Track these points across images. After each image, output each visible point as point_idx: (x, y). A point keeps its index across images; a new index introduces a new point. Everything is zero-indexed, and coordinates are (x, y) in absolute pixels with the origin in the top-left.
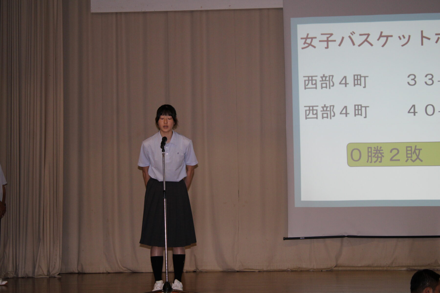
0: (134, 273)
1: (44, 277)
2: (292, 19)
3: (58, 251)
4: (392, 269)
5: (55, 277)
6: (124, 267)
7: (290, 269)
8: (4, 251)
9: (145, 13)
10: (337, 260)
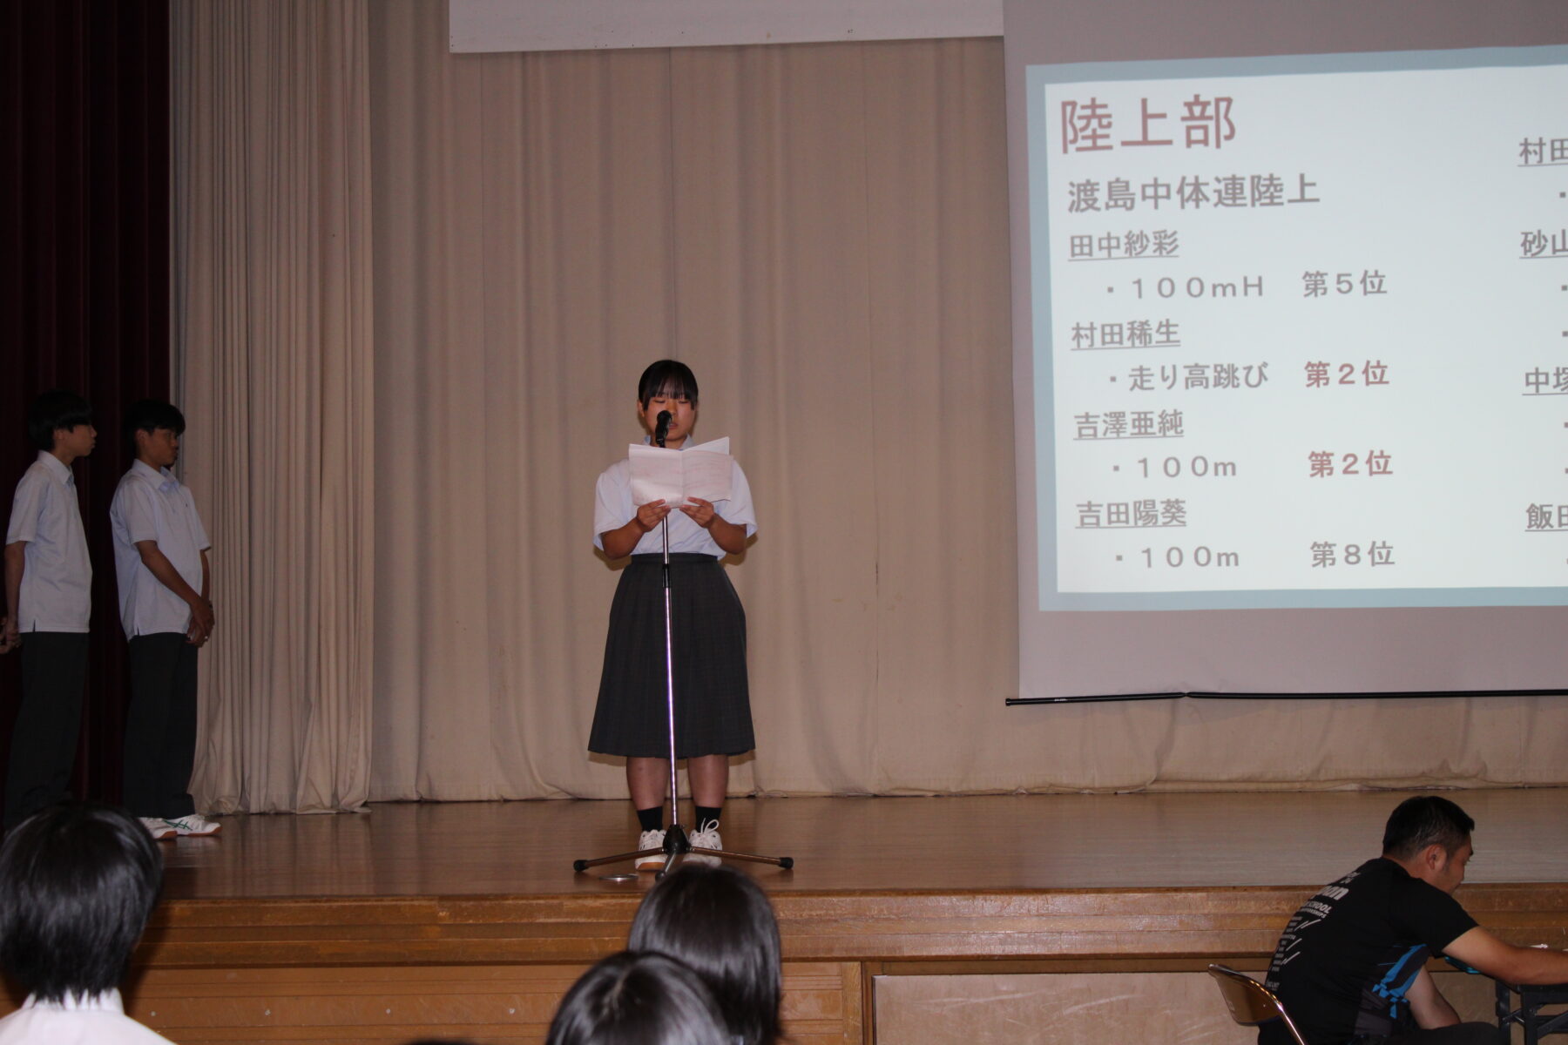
0: (578, 800)
1: (323, 811)
2: (1033, 72)
3: (362, 742)
4: (1319, 787)
5: (353, 813)
6: (551, 785)
7: (1026, 790)
8: (208, 738)
9: (605, 53)
10: (1159, 764)
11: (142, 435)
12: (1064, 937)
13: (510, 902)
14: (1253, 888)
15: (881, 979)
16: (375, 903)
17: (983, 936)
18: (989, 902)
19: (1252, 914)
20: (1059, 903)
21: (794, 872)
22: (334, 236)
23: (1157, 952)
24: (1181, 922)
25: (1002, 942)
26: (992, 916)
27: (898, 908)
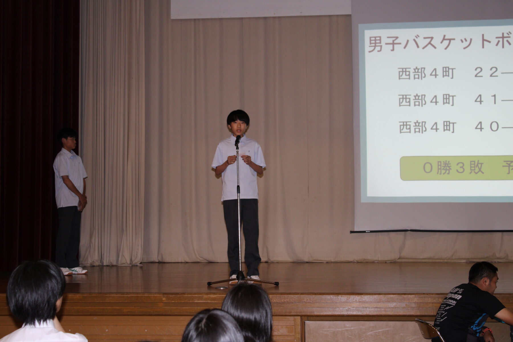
0: (210, 263)
1: (127, 265)
2: (360, 25)
3: (140, 242)
4: (452, 261)
5: (137, 266)
6: (201, 258)
7: (357, 261)
8: (91, 241)
9: (221, 19)
10: (400, 253)
11: (64, 140)
12: (367, 309)
13: (186, 295)
14: (430, 294)
15: (307, 322)
16: (142, 295)
17: (341, 309)
18: (343, 297)
19: (430, 302)
20: (366, 298)
21: (279, 287)
22: (133, 78)
23: (398, 314)
24: (406, 305)
25: (347, 311)
26: (344, 302)
27: (313, 299)
